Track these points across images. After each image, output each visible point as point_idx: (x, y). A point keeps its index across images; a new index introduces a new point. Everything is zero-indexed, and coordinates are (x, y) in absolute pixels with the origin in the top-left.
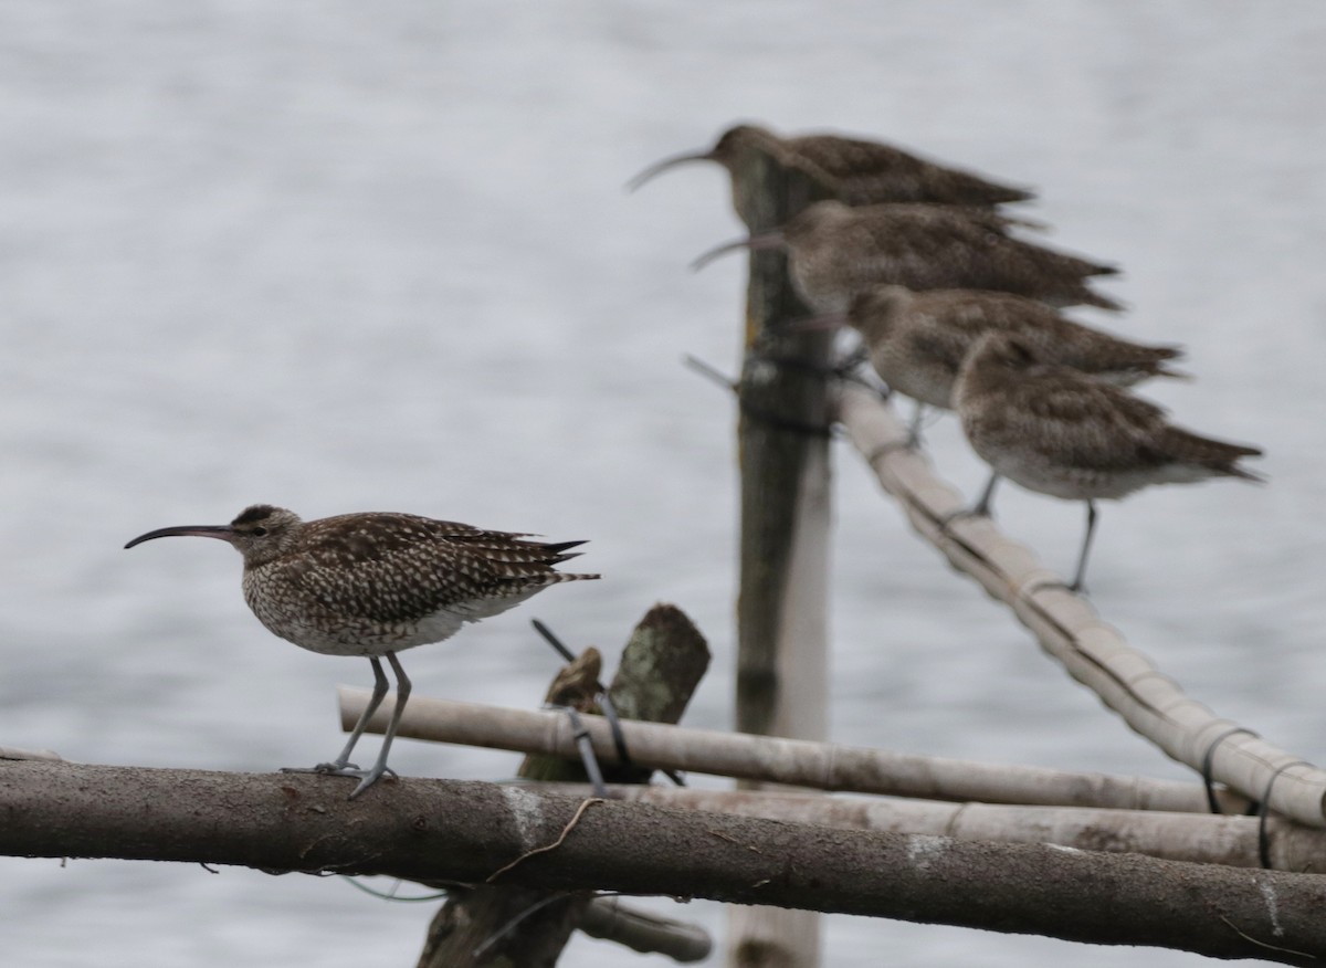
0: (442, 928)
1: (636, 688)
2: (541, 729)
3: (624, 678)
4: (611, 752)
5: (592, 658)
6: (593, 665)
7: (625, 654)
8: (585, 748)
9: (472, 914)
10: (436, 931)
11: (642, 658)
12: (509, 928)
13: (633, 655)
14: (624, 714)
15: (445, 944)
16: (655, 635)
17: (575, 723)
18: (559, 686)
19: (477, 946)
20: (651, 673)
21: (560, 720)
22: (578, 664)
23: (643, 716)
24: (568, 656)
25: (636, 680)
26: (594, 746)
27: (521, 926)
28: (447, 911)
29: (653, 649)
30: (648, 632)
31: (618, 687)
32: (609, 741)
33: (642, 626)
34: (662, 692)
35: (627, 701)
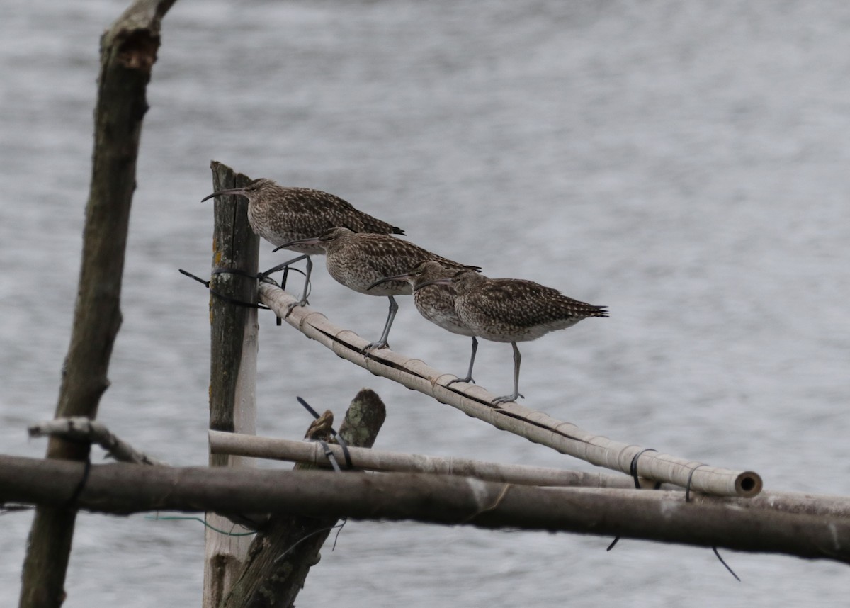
0: (256, 549)
1: (353, 430)
2: (310, 451)
3: (347, 426)
4: (344, 462)
5: (328, 416)
6: (329, 419)
7: (347, 413)
8: (332, 459)
9: (272, 542)
10: (253, 550)
11: (356, 416)
12: (291, 548)
13: (352, 414)
14: (348, 443)
15: (258, 557)
16: (362, 404)
17: (325, 448)
18: (313, 429)
19: (275, 558)
20: (360, 423)
21: (317, 446)
22: (322, 419)
23: (356, 444)
24: (316, 415)
25: (353, 426)
26: (337, 459)
27: (296, 547)
28: (259, 539)
29: (361, 411)
30: (359, 403)
31: (343, 430)
32: (343, 456)
33: (356, 400)
34: (365, 432)
35: (349, 437)
